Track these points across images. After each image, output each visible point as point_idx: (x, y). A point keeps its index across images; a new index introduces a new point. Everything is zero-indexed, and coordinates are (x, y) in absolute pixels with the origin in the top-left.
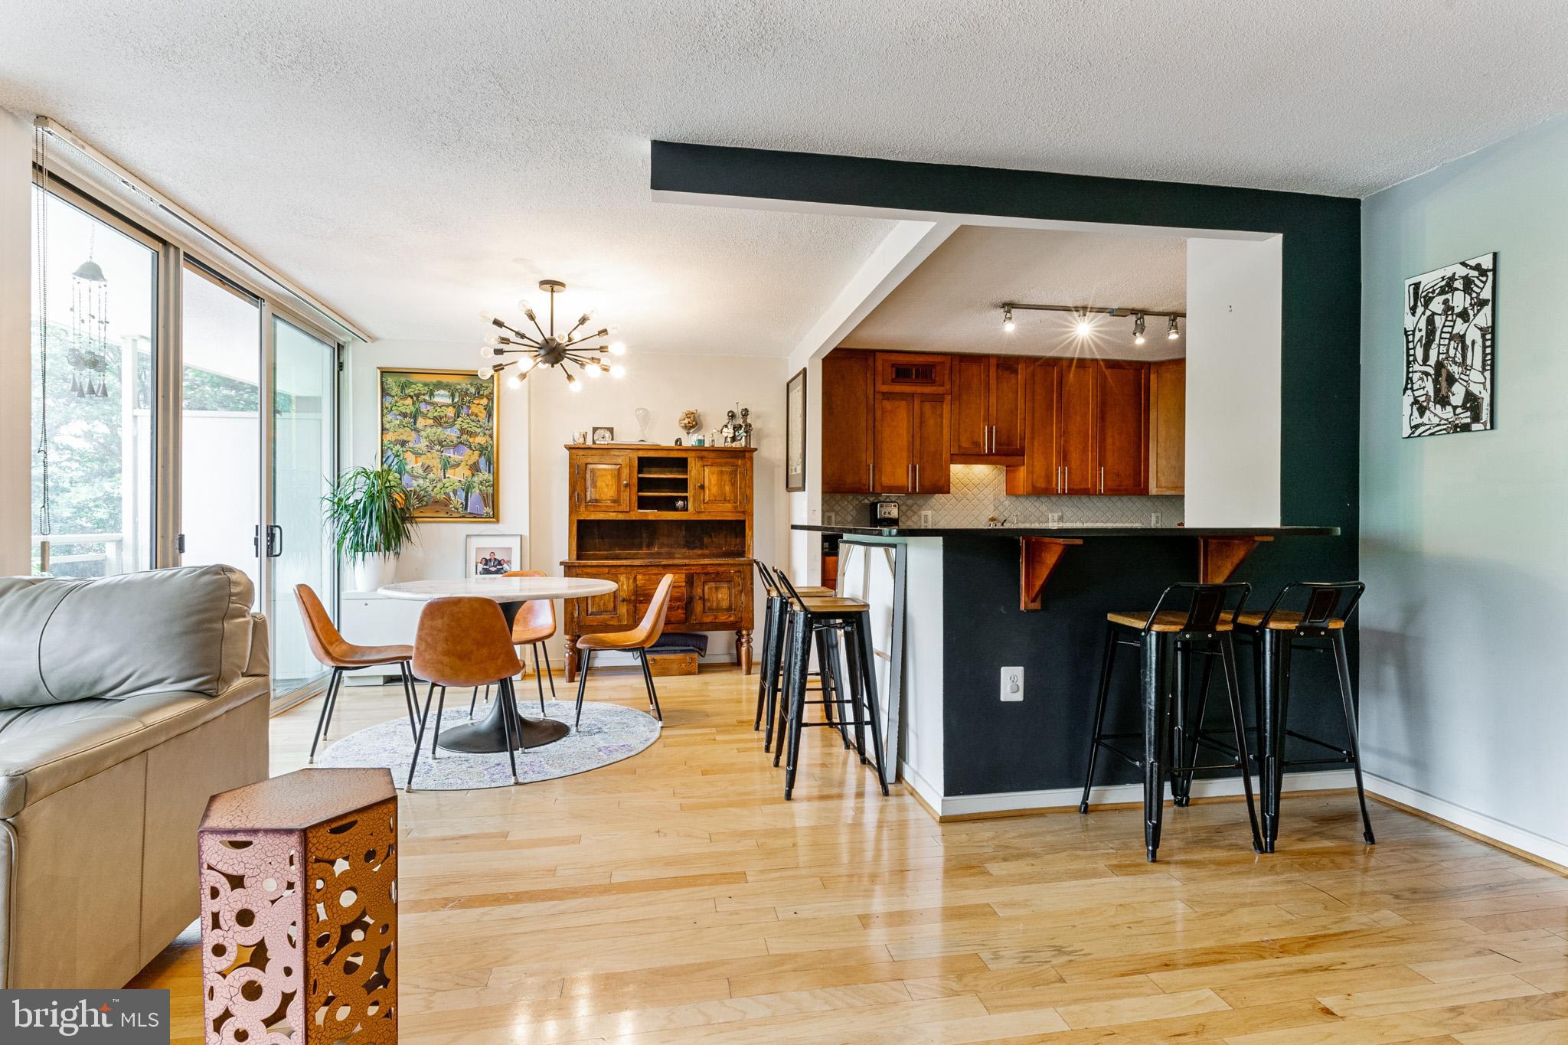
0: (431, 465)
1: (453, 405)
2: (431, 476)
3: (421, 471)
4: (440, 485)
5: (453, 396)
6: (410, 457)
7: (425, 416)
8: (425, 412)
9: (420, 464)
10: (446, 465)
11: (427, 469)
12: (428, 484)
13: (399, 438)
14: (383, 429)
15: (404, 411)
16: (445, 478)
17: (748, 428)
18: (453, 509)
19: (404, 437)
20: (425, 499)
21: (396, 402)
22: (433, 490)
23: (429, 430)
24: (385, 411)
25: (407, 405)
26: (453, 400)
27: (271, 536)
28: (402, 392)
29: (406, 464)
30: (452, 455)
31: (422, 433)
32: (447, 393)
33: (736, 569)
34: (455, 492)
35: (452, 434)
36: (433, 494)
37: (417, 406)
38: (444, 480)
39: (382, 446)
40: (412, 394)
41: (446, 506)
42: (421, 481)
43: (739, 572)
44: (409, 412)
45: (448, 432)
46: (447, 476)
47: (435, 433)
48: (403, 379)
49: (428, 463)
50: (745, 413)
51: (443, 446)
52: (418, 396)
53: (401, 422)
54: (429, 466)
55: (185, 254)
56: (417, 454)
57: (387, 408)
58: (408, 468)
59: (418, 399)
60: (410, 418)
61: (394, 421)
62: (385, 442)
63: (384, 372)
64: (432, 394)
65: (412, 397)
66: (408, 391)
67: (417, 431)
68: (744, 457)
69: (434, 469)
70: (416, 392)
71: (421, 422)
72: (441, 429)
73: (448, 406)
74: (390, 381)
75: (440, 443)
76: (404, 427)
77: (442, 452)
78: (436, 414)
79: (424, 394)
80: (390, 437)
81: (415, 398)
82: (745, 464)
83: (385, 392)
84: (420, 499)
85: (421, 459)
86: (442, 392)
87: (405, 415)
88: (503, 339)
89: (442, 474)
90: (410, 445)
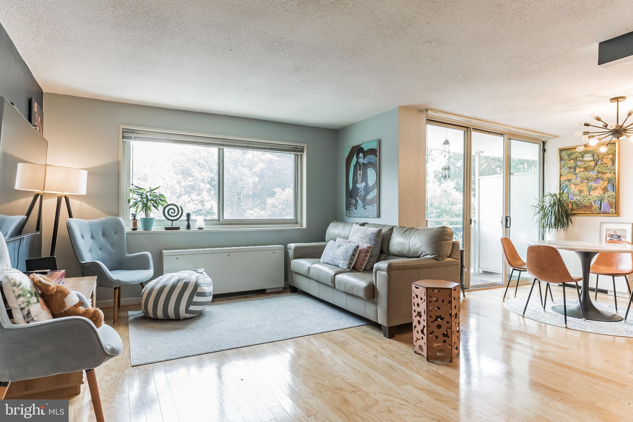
0: (583, 189)
1: (594, 160)
2: (583, 194)
3: (578, 193)
4: (587, 199)
5: (593, 156)
6: (573, 186)
7: (580, 167)
8: (580, 165)
9: (577, 189)
10: (590, 189)
11: (581, 191)
12: (581, 198)
13: (568, 178)
14: (561, 175)
15: (570, 166)
16: (589, 195)
18: (594, 210)
19: (570, 178)
20: (580, 205)
21: (566, 163)
22: (583, 201)
23: (581, 173)
24: (561, 167)
25: (572, 163)
26: (594, 158)
27: (507, 220)
28: (569, 158)
29: (571, 190)
30: (593, 184)
31: (579, 175)
32: (590, 155)
34: (595, 202)
35: (593, 174)
36: (583, 203)
37: (576, 163)
38: (589, 196)
39: (560, 182)
40: (573, 158)
41: (590, 208)
42: (578, 197)
44: (572, 166)
45: (591, 173)
46: (590, 194)
47: (585, 175)
48: (569, 152)
49: (581, 188)
51: (588, 180)
52: (576, 158)
53: (569, 171)
54: (581, 190)
55: (473, 128)
56: (576, 185)
57: (562, 166)
58: (572, 191)
59: (576, 160)
60: (573, 169)
61: (565, 171)
62: (562, 181)
63: (561, 150)
64: (583, 157)
65: (573, 159)
66: (572, 157)
67: (576, 174)
69: (584, 191)
70: (576, 157)
71: (578, 170)
72: (587, 172)
73: (591, 161)
74: (564, 154)
75: (587, 179)
76: (570, 173)
77: (588, 183)
78: (585, 166)
79: (579, 157)
80: (563, 178)
81: (575, 160)
83: (561, 159)
84: (577, 205)
85: (578, 187)
86: (588, 155)
87: (570, 168)
89: (588, 193)
90: (573, 181)
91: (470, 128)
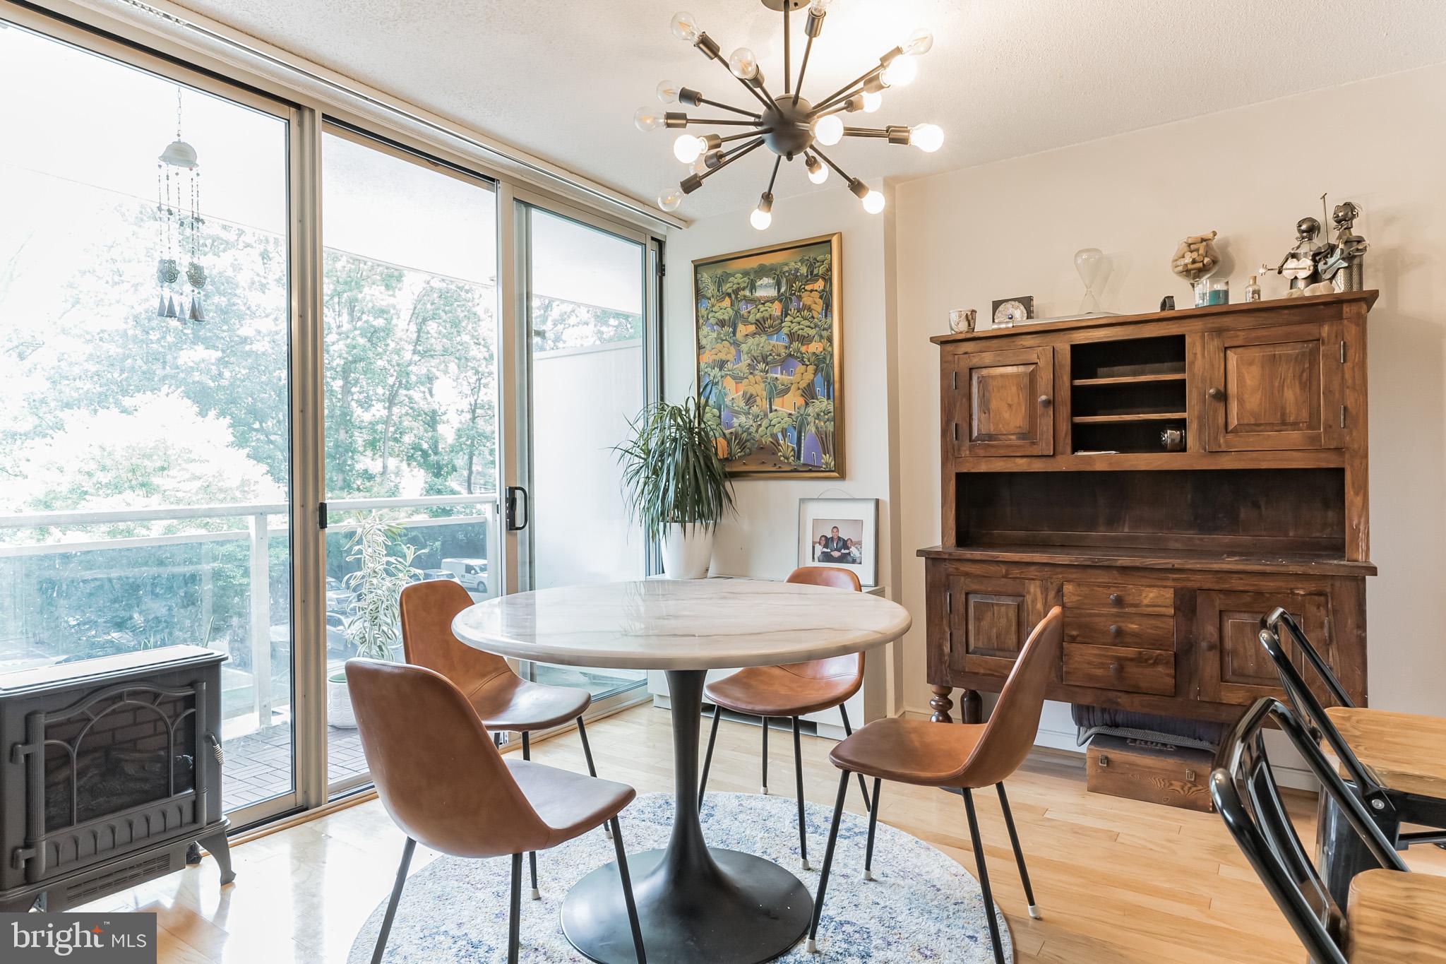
0: (755, 394)
1: (779, 298)
2: (755, 409)
3: (742, 404)
4: (765, 423)
5: (778, 284)
6: (730, 383)
7: (746, 322)
8: (746, 314)
9: (741, 393)
10: (777, 391)
11: (750, 400)
12: (751, 422)
13: (717, 358)
14: (700, 347)
15: (721, 318)
16: (771, 412)
17: (1354, 253)
18: (782, 458)
19: (723, 356)
20: (748, 444)
21: (713, 306)
22: (757, 431)
23: (750, 340)
24: (701, 321)
25: (724, 309)
26: (779, 291)
27: (512, 502)
28: (718, 290)
29: (726, 395)
30: (778, 376)
31: (744, 347)
32: (771, 281)
33: (1312, 587)
34: (784, 432)
35: (777, 343)
36: (757, 436)
37: (736, 308)
38: (771, 415)
39: (698, 371)
40: (730, 291)
41: (773, 454)
42: (743, 419)
43: (1320, 594)
44: (727, 318)
45: (774, 341)
46: (774, 407)
47: (758, 345)
48: (719, 272)
49: (752, 390)
50: (1346, 215)
51: (767, 364)
52: (736, 292)
53: (719, 334)
54: (751, 395)
55: (324, 116)
56: (738, 379)
57: (703, 317)
58: (728, 400)
59: (736, 298)
60: (729, 326)
61: (710, 335)
62: (702, 365)
63: (698, 266)
64: (753, 287)
65: (729, 295)
66: (727, 287)
67: (736, 344)
68: (1339, 317)
69: (758, 399)
70: (735, 287)
71: (742, 330)
72: (764, 337)
73: (772, 301)
74: (705, 276)
75: (764, 359)
76: (723, 340)
77: (767, 372)
78: (759, 315)
79: (744, 289)
80: (707, 357)
81: (733, 296)
82: (1339, 335)
83: (699, 294)
84: (742, 445)
85: (743, 386)
86: (765, 281)
87: (722, 323)
88: (669, 116)
89: (768, 406)
90: (729, 365)
91: (312, 111)
